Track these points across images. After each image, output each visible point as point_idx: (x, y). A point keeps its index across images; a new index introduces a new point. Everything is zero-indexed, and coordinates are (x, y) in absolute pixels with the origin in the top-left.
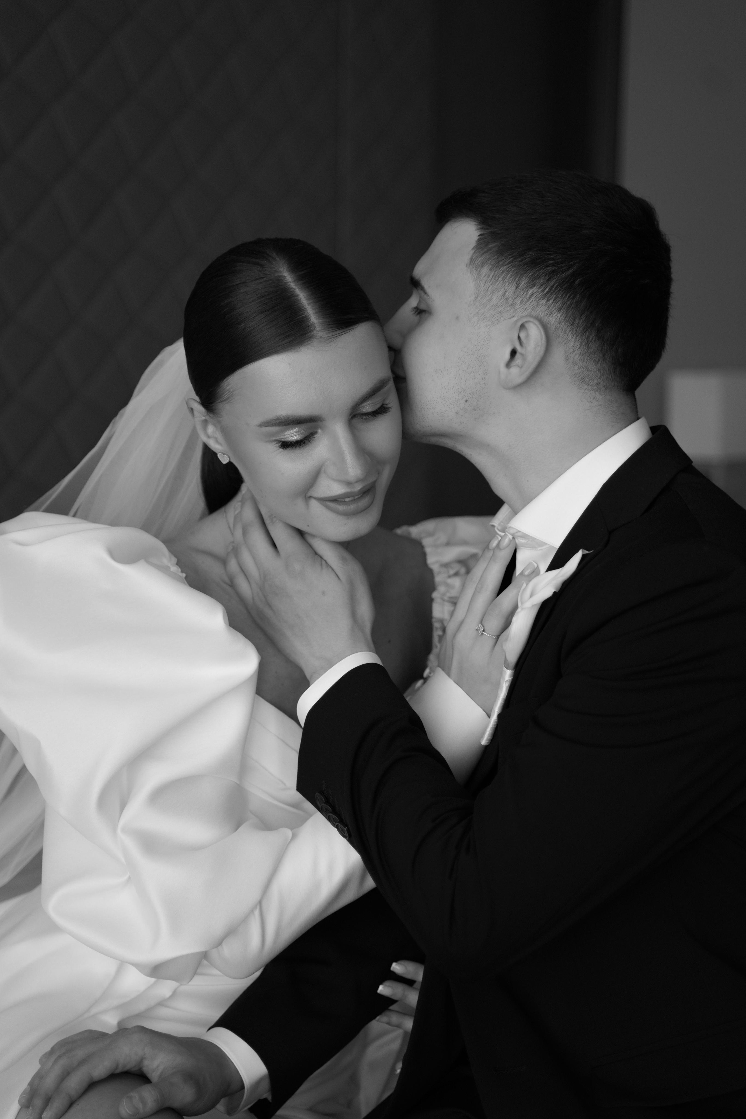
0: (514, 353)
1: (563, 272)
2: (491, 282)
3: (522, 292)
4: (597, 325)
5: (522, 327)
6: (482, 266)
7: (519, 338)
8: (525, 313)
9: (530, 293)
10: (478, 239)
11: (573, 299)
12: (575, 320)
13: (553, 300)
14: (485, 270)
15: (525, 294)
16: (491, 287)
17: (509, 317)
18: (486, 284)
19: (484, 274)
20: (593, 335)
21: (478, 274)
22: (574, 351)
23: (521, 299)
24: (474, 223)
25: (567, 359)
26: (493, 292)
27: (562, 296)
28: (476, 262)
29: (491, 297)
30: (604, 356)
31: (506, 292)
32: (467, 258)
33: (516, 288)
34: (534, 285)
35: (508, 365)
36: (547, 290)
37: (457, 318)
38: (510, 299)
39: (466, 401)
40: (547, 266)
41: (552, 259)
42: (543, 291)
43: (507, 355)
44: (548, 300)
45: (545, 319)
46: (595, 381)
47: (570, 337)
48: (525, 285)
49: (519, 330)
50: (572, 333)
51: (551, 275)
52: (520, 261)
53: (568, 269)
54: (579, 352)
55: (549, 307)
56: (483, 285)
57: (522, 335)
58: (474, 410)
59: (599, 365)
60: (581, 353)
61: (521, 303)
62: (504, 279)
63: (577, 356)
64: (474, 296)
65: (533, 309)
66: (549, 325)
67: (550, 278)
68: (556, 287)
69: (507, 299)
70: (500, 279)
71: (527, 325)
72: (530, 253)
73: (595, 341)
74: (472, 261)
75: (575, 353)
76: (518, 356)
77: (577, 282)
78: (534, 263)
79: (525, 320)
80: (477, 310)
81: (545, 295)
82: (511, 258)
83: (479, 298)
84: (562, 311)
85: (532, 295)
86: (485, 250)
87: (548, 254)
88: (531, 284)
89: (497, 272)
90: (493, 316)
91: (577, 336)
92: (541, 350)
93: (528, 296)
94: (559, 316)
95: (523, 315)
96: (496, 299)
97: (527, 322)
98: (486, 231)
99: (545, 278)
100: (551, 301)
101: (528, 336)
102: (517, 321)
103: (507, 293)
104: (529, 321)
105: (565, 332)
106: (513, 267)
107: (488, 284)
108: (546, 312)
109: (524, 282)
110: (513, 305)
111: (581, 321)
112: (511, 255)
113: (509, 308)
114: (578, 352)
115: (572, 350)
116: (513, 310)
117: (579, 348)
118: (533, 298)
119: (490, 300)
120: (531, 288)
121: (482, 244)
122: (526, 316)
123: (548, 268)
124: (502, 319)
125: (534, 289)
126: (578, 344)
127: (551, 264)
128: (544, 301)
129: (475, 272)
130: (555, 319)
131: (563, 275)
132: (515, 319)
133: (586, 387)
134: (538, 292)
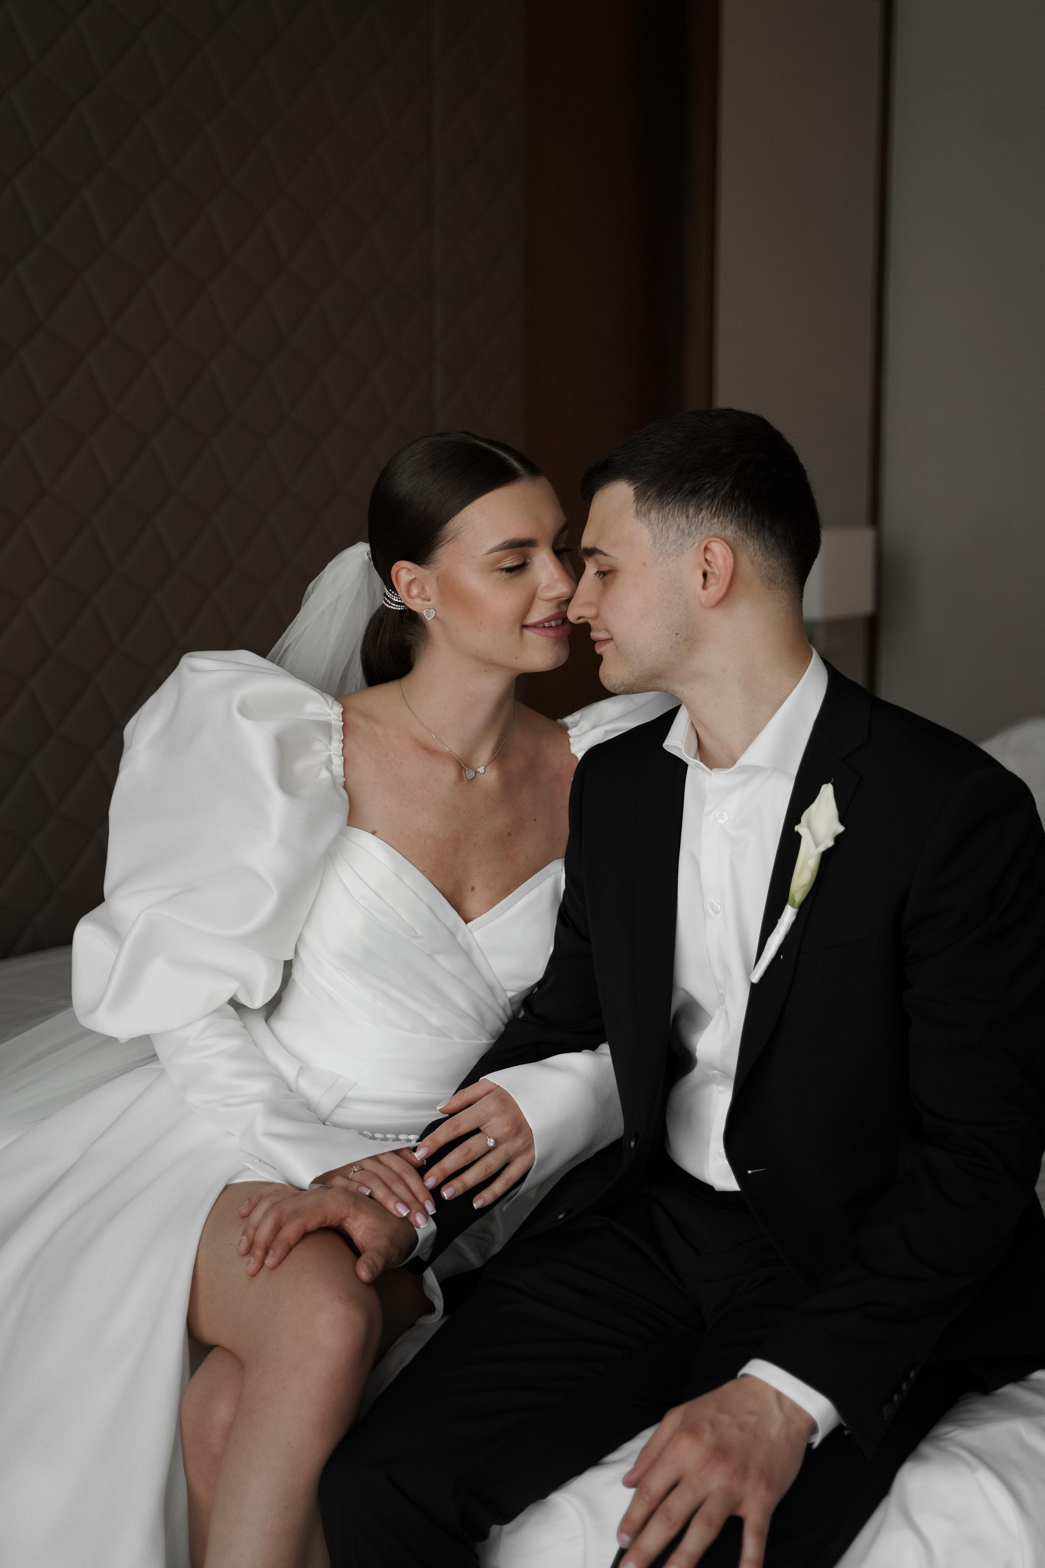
0: (705, 575)
1: (722, 489)
2: (663, 523)
3: (694, 520)
4: (767, 524)
5: (706, 549)
6: (649, 513)
7: (706, 560)
8: (704, 536)
9: (700, 518)
10: (635, 493)
11: (739, 509)
12: (747, 526)
13: (722, 516)
14: (653, 515)
15: (697, 520)
16: (664, 526)
17: (691, 545)
18: (659, 526)
19: (653, 518)
20: (767, 534)
21: (648, 520)
22: (756, 554)
23: (695, 525)
24: (623, 482)
25: (753, 563)
26: (667, 531)
27: (729, 510)
28: (643, 512)
29: (668, 534)
30: (781, 550)
31: (679, 525)
32: (632, 511)
33: (687, 518)
34: (701, 510)
35: (704, 587)
36: (714, 509)
37: (644, 564)
38: (686, 530)
39: (677, 634)
40: (707, 490)
41: (707, 483)
42: (711, 511)
43: (701, 579)
44: (719, 517)
45: (722, 534)
46: (780, 578)
47: (749, 542)
48: (694, 513)
49: (703, 554)
50: (749, 539)
51: (713, 496)
52: (681, 496)
53: (725, 486)
54: (761, 553)
55: (721, 523)
56: (656, 528)
57: (708, 557)
58: (686, 640)
59: (780, 560)
60: (762, 554)
61: (696, 529)
62: (673, 516)
63: (760, 558)
64: (652, 540)
65: (709, 529)
66: (728, 538)
67: (712, 500)
68: (721, 506)
69: (683, 530)
70: (670, 516)
71: (710, 546)
72: (687, 485)
73: (770, 539)
74: (637, 512)
75: (757, 555)
76: (709, 576)
77: (736, 494)
78: (694, 493)
79: (707, 541)
80: (659, 551)
81: (715, 514)
82: (672, 495)
83: (657, 540)
84: (734, 522)
85: (703, 518)
86: (646, 498)
87: (704, 479)
88: (699, 509)
89: (664, 512)
90: (676, 550)
91: (754, 540)
92: (730, 561)
93: (700, 521)
94: (733, 527)
95: (702, 538)
96: (672, 535)
97: (708, 543)
98: (639, 484)
99: (708, 500)
100: (721, 518)
101: (714, 554)
102: (699, 546)
103: (681, 526)
104: (711, 541)
105: (743, 540)
106: (677, 503)
107: (661, 525)
108: (721, 528)
109: (691, 511)
110: (690, 534)
111: (753, 525)
112: (671, 493)
113: (688, 538)
114: (759, 553)
115: (754, 554)
116: (692, 537)
117: (759, 549)
118: (705, 521)
119: (668, 537)
120: (700, 513)
121: (640, 495)
122: (706, 538)
123: (708, 492)
124: (685, 549)
125: (703, 513)
126: (757, 547)
127: (709, 486)
128: (716, 520)
129: (644, 519)
130: (731, 531)
131: (723, 493)
132: (697, 544)
133: (773, 586)
134: (707, 514)
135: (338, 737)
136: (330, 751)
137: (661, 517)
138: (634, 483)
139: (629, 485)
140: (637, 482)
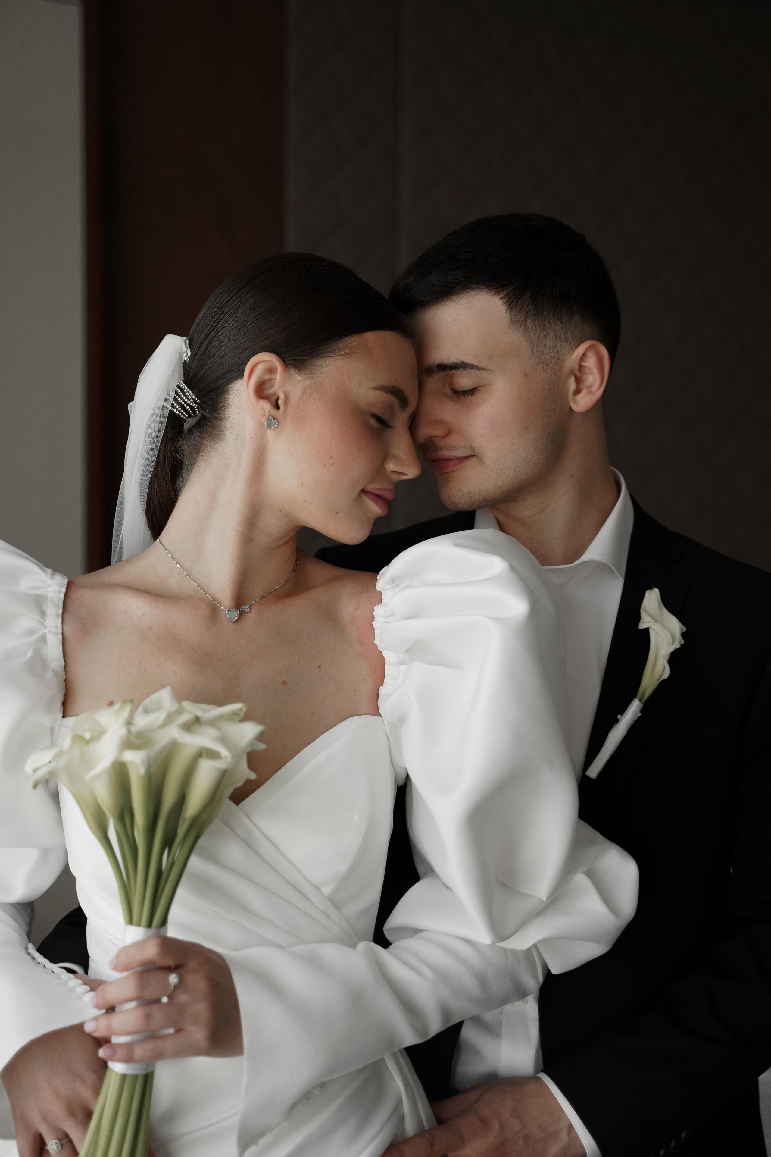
2: (540, 330)
6: (525, 321)
15: (571, 324)
16: (541, 334)
18: (536, 334)
19: (530, 327)
21: (524, 329)
23: (570, 331)
26: (545, 338)
28: (518, 320)
29: (545, 342)
31: (555, 331)
33: (562, 323)
34: (573, 315)
37: (526, 375)
39: (552, 443)
48: (567, 318)
56: (534, 336)
58: (556, 449)
61: (571, 335)
62: (549, 322)
64: (530, 349)
70: (546, 323)
74: (512, 321)
80: (538, 359)
83: (535, 349)
85: (576, 323)
86: (519, 306)
89: (540, 319)
90: (554, 357)
93: (574, 326)
109: (564, 317)
110: (566, 340)
113: (564, 343)
118: (578, 326)
119: (545, 345)
120: (572, 318)
125: (575, 317)
134: (578, 318)
135: (54, 612)
136: (46, 628)
137: (537, 325)
138: (498, 293)
139: (491, 294)
140: (503, 291)
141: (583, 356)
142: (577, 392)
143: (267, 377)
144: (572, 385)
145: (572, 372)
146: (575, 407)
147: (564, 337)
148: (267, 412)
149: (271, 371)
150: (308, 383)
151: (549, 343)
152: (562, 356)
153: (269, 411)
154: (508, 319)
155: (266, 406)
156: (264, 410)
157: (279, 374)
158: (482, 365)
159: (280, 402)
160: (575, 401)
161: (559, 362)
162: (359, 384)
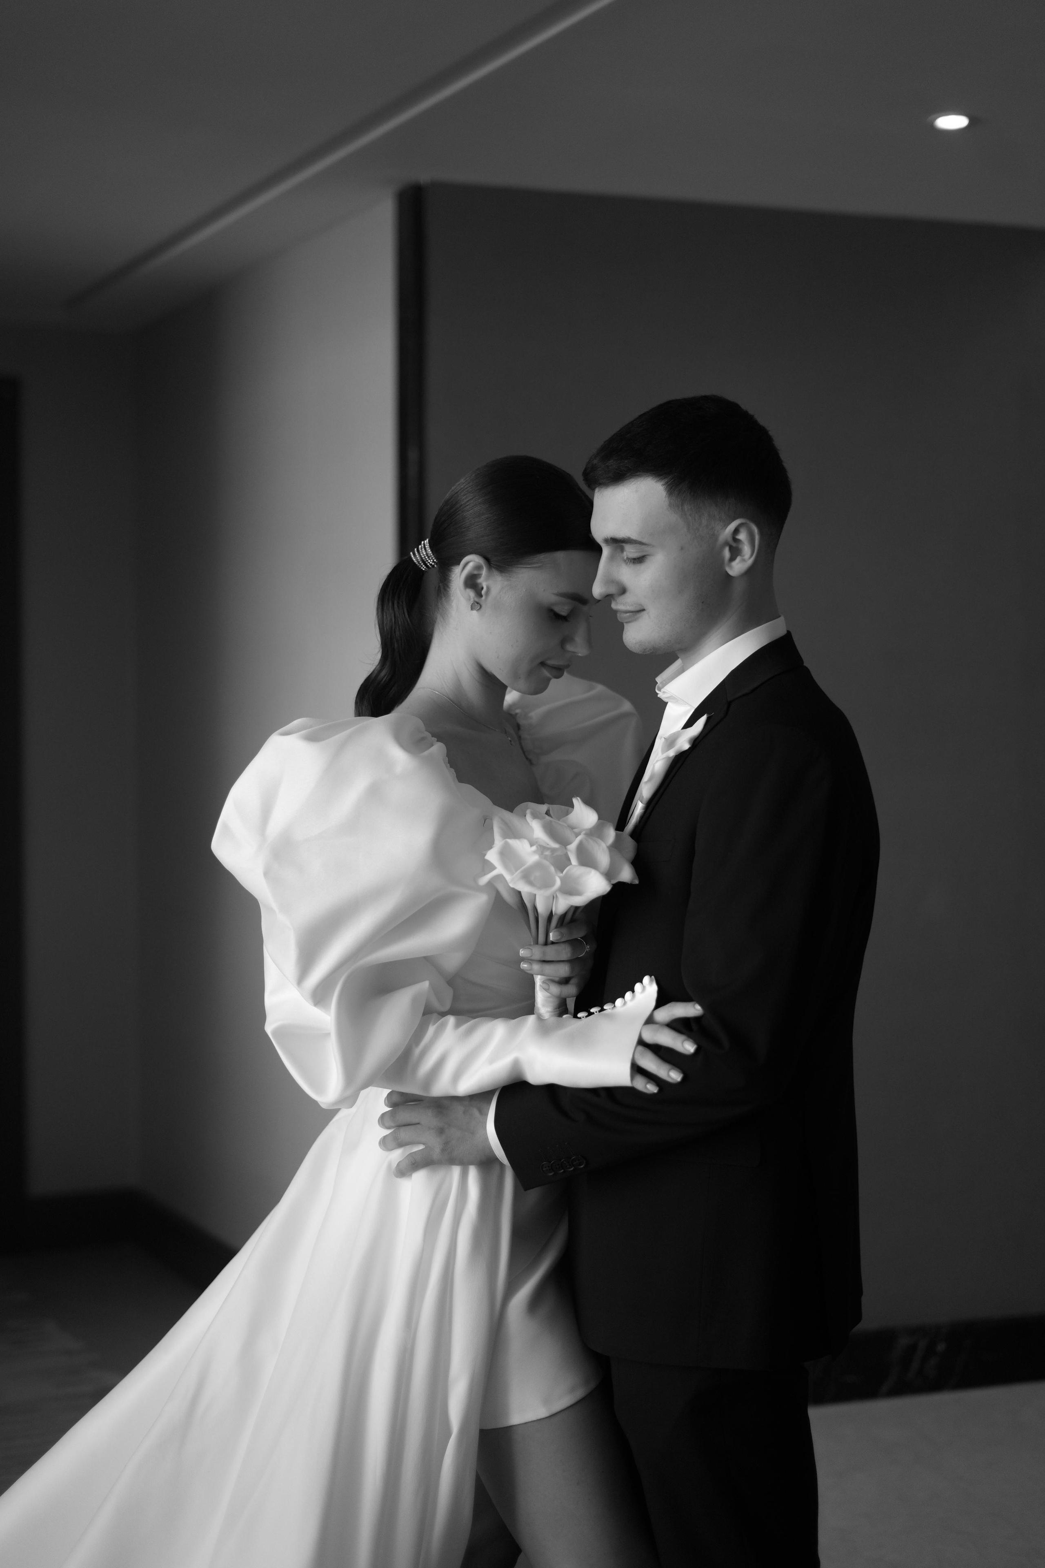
6: (682, 505)
14: (686, 506)
16: (697, 515)
18: (692, 515)
19: (687, 509)
21: (681, 511)
26: (700, 518)
29: (700, 521)
56: (690, 517)
64: (686, 527)
83: (691, 527)
86: (677, 492)
98: (667, 480)
119: (700, 524)
138: (662, 479)
139: (655, 481)
140: (664, 478)
141: (736, 531)
142: (732, 559)
143: (476, 572)
144: (727, 553)
145: (726, 543)
146: (731, 573)
147: (718, 517)
148: (472, 597)
149: (478, 567)
150: (506, 583)
151: (704, 521)
152: (716, 532)
153: (473, 598)
154: (667, 503)
155: (471, 593)
156: (470, 597)
157: (484, 572)
158: (644, 541)
159: (483, 592)
160: (731, 567)
161: (714, 537)
162: (544, 590)
